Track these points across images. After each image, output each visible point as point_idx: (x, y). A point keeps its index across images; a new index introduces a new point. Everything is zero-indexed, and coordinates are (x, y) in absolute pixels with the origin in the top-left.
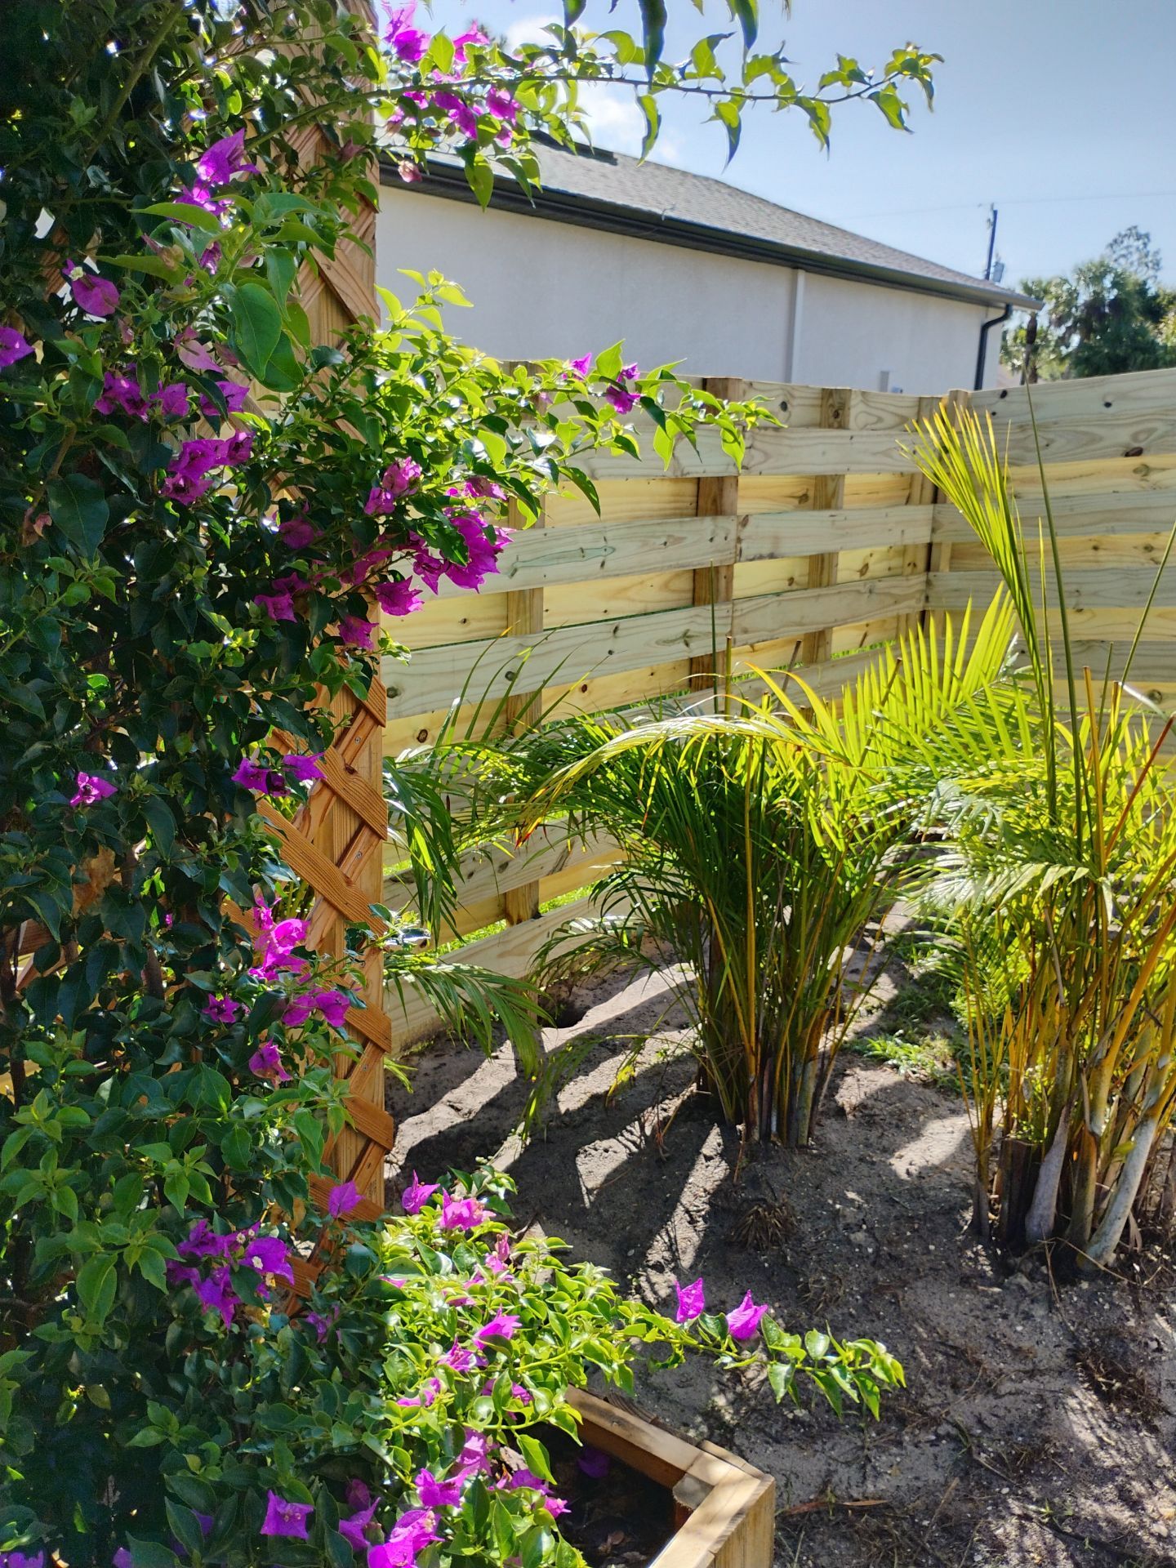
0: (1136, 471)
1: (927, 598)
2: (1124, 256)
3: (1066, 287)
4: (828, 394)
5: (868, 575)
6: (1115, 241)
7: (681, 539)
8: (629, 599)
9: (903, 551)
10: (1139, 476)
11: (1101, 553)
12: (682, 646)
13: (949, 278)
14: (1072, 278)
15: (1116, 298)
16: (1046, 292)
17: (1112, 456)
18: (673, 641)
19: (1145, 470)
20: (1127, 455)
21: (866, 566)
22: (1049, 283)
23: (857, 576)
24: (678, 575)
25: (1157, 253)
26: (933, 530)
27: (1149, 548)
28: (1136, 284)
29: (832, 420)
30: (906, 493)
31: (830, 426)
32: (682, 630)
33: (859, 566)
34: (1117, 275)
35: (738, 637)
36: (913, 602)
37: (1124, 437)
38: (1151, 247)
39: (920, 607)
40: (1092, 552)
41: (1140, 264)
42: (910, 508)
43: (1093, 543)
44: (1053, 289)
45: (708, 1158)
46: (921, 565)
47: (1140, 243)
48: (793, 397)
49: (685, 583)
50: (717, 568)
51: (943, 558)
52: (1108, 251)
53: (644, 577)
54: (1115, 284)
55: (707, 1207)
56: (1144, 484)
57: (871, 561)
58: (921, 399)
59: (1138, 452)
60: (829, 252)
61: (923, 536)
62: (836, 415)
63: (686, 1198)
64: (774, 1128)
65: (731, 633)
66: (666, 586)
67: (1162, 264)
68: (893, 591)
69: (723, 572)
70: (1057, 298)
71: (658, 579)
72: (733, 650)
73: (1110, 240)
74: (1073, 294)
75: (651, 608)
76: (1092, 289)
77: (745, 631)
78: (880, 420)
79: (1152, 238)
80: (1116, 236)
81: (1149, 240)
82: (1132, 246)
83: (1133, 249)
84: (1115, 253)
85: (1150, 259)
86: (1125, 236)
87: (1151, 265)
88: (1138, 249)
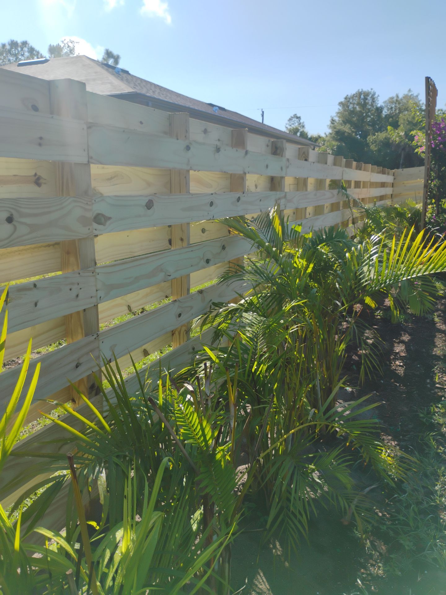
2: (293, 124)
6: (290, 119)
25: (303, 123)
38: (301, 121)
41: (298, 127)
47: (298, 120)
73: (288, 118)
79: (302, 118)
80: (290, 117)
81: (300, 119)
82: (295, 121)
83: (296, 122)
84: (290, 123)
85: (301, 125)
86: (293, 117)
87: (301, 127)
88: (297, 122)
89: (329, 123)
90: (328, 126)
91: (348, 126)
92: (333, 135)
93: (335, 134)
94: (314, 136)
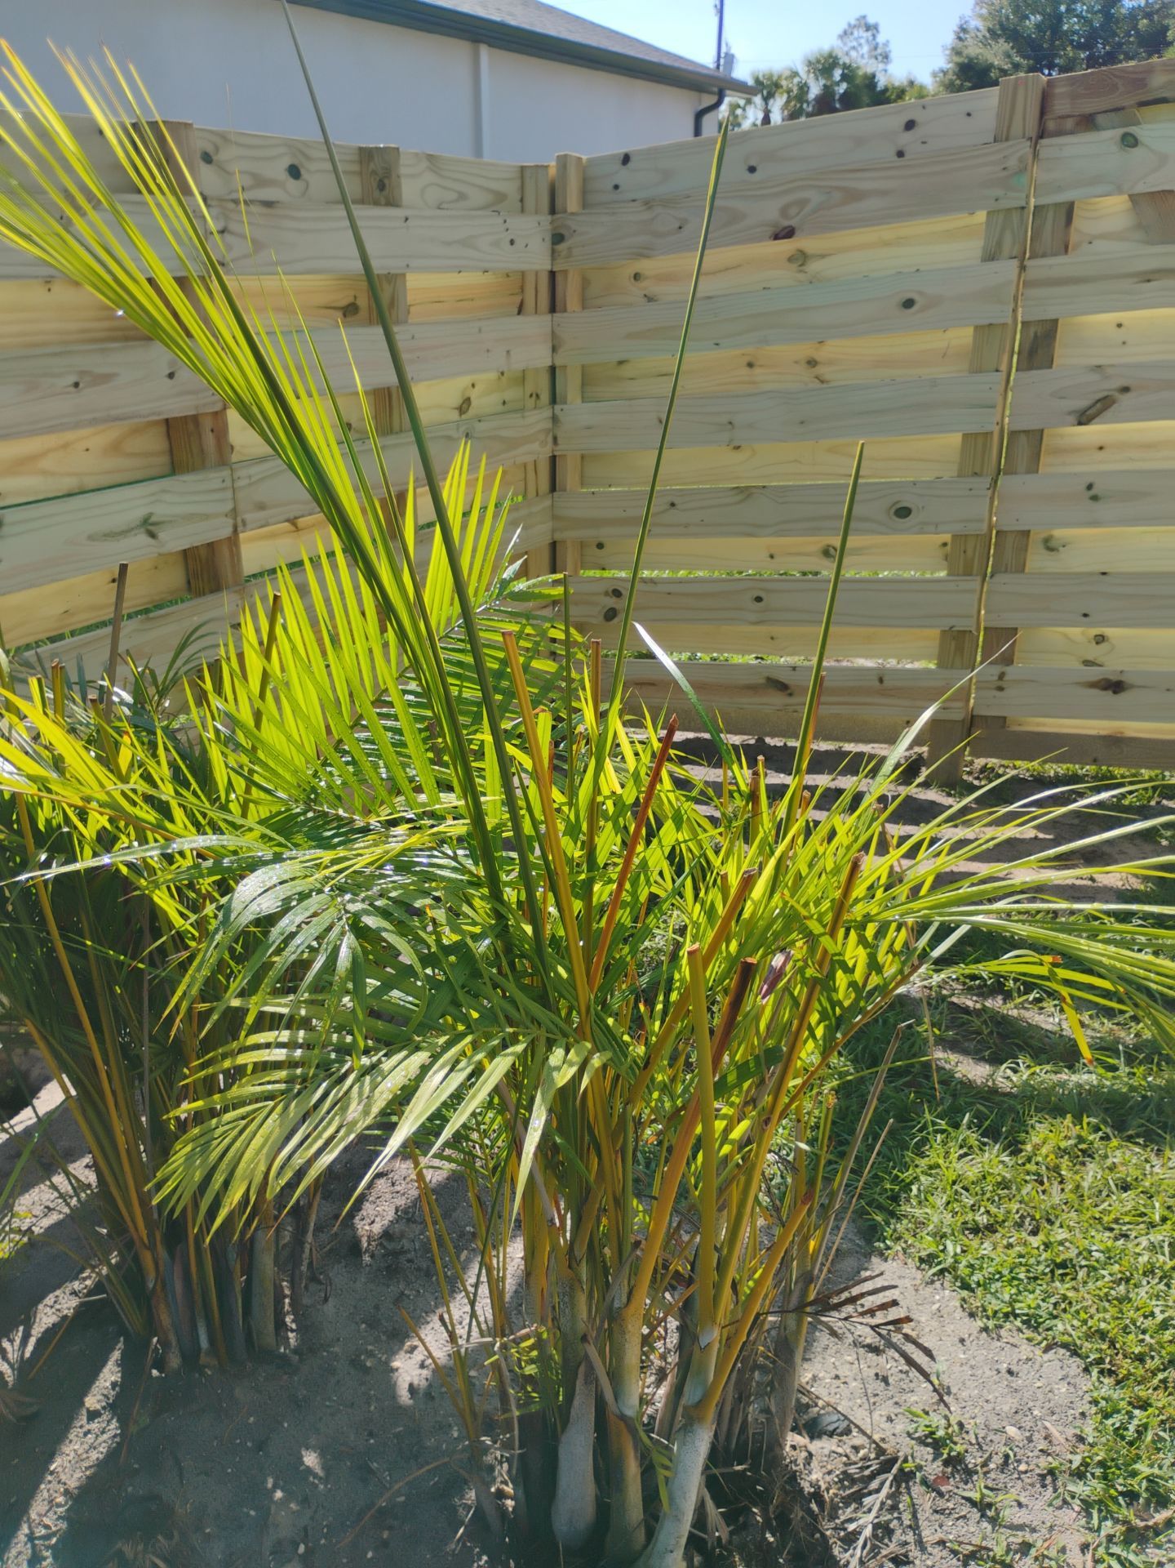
0: (790, 259)
1: (555, 439)
2: (854, 48)
3: (796, 80)
4: (366, 155)
5: (471, 412)
6: (845, 33)
7: (106, 378)
8: (44, 473)
9: (522, 378)
10: (794, 266)
11: (757, 371)
12: (142, 539)
13: (654, 58)
14: (802, 70)
15: (846, 92)
16: (777, 85)
17: (759, 240)
18: (124, 533)
19: (801, 259)
20: (776, 237)
21: (468, 401)
22: (780, 77)
23: (455, 415)
24: (136, 431)
25: (886, 44)
26: (554, 349)
27: (812, 363)
28: (866, 76)
29: (377, 193)
30: (518, 299)
31: (376, 203)
32: (139, 513)
33: (457, 401)
34: (845, 67)
35: (248, 517)
36: (536, 446)
37: (770, 211)
38: (881, 39)
39: (546, 452)
40: (746, 370)
41: (871, 57)
42: (520, 318)
43: (747, 359)
44: (784, 83)
45: (93, 1415)
46: (545, 397)
47: (869, 34)
48: (308, 158)
49: (155, 442)
50: (195, 419)
51: (571, 386)
52: (839, 43)
53: (69, 436)
54: (844, 77)
55: (63, 1525)
56: (801, 276)
57: (474, 394)
58: (523, 168)
59: (788, 233)
60: (513, 23)
61: (541, 357)
62: (382, 186)
63: (37, 1508)
64: (204, 1343)
65: (234, 512)
66: (115, 448)
67: (893, 55)
68: (504, 433)
69: (207, 424)
70: (789, 91)
71: (98, 439)
72: (241, 536)
73: (840, 31)
74: (804, 88)
75: (90, 482)
76: (822, 82)
77: (261, 507)
78: (462, 196)
79: (881, 29)
80: (846, 27)
81: (878, 31)
82: (861, 37)
83: (863, 41)
84: (845, 44)
85: (879, 51)
86: (855, 26)
87: (880, 58)
88: (867, 41)
89: (949, 39)
90: (944, 48)
91: (1003, 46)
92: (951, 76)
93: (955, 73)
94: (897, 84)
